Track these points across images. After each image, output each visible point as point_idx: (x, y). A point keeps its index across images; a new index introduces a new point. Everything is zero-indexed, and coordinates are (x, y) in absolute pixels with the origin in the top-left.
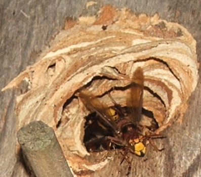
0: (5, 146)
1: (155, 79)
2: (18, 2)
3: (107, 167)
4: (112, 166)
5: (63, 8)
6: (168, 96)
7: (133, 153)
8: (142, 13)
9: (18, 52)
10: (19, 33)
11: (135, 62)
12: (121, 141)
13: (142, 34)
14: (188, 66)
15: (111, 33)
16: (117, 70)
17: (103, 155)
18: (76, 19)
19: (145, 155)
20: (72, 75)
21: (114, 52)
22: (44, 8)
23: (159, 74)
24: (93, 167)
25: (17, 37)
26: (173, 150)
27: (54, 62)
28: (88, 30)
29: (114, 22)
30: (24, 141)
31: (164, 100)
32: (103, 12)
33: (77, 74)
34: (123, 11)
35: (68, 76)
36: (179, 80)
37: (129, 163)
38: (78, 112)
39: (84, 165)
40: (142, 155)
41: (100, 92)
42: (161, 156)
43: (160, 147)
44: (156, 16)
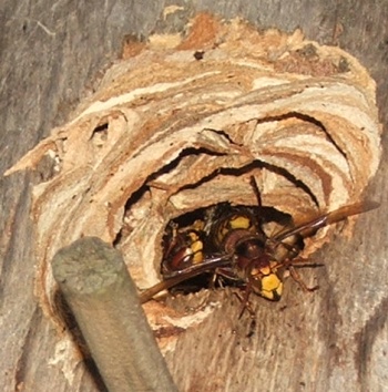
1: (298, 154)
2: (33, 7)
3: (210, 320)
4: (220, 319)
5: (119, 17)
6: (323, 185)
7: (260, 295)
8: (270, 27)
9: (33, 101)
10: (36, 64)
11: (260, 121)
12: (235, 271)
13: (270, 68)
14: (363, 129)
15: (210, 66)
16: (227, 136)
17: (199, 299)
18: (143, 38)
19: (282, 299)
20: (142, 146)
21: (220, 102)
22: (82, 18)
23: (305, 144)
24: (184, 322)
25: (31, 74)
26: (336, 289)
27: (104, 121)
28: (168, 59)
29: (217, 45)
30: (66, 275)
31: (315, 194)
32: (196, 26)
33: (150, 144)
34: (235, 25)
35: (134, 149)
36: (345, 155)
37: (252, 313)
39: (167, 318)
40: (276, 298)
41: (192, 178)
42: (313, 301)
43: (311, 283)
44: (297, 32)
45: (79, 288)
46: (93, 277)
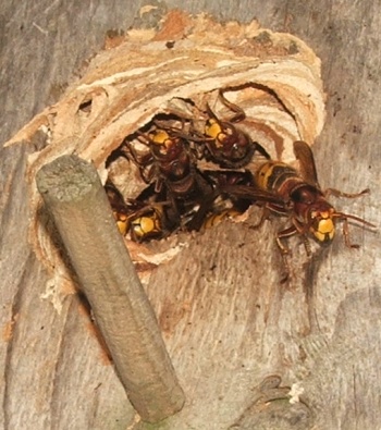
0: (10, 232)
1: (255, 121)
2: (29, 11)
5: (102, 15)
6: (276, 147)
8: (231, 20)
9: (29, 86)
10: (31, 57)
13: (231, 53)
14: (309, 96)
15: (180, 53)
16: (193, 104)
18: (123, 32)
20: (120, 113)
21: (187, 78)
22: (71, 18)
23: (261, 113)
24: (156, 259)
25: (27, 64)
27: (89, 98)
28: (144, 49)
29: (185, 36)
30: (48, 187)
31: (269, 153)
32: (167, 21)
33: (128, 111)
34: (201, 19)
35: (114, 116)
36: (294, 117)
42: (267, 239)
44: (254, 23)
45: (59, 197)
46: (72, 187)
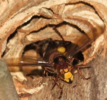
1: (83, 19)
3: (43, 91)
11: (66, 4)
12: (53, 70)
16: (52, 11)
17: (38, 81)
19: (74, 82)
20: (15, 14)
24: (31, 91)
26: (98, 79)
33: (19, 13)
35: (12, 15)
36: (103, 21)
37: (61, 88)
38: (17, 43)
39: (24, 89)
40: (71, 82)
41: (36, 28)
42: (88, 84)
43: (87, 76)
